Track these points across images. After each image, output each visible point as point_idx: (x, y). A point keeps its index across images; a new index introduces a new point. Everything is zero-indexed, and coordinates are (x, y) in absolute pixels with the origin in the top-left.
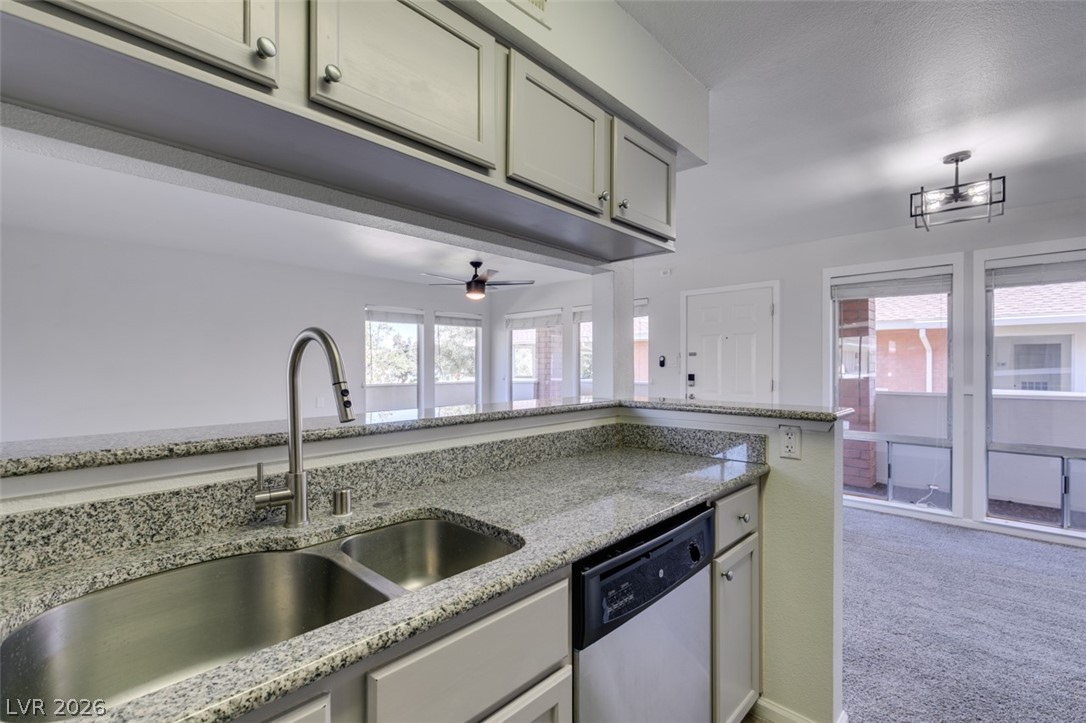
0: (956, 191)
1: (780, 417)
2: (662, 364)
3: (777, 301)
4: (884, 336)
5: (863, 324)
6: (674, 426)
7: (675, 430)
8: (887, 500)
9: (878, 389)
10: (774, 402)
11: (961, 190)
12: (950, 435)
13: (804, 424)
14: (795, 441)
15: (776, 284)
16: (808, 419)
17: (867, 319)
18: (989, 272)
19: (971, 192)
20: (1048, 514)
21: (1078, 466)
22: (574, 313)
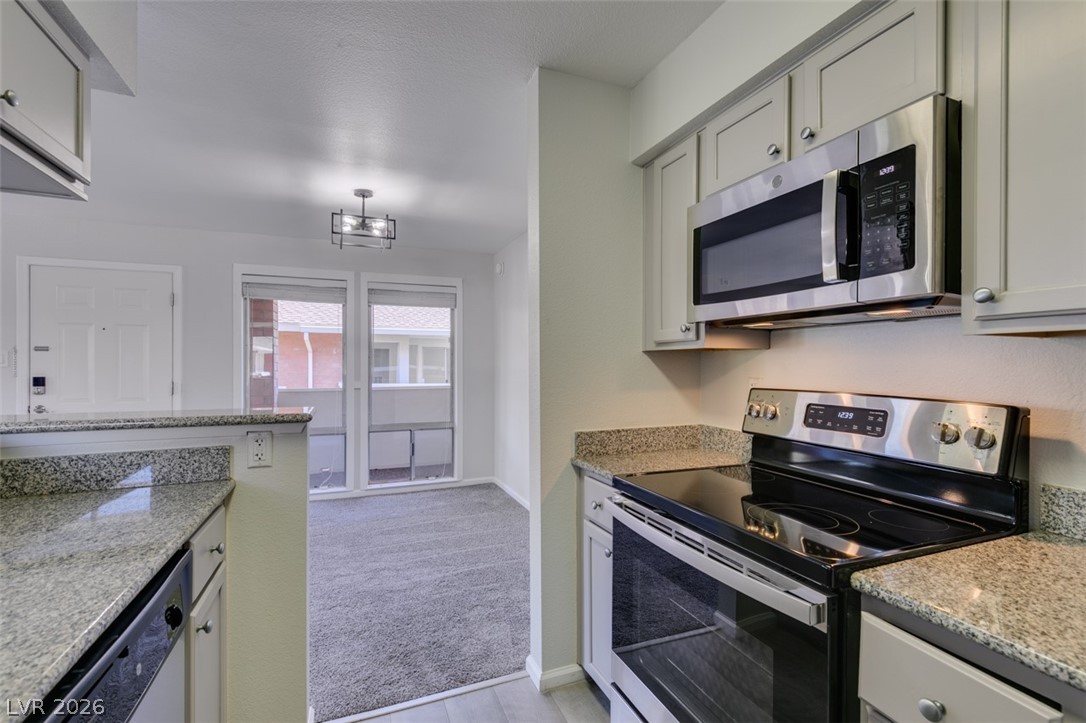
0: (364, 221)
3: (178, 291)
5: (266, 325)
7: (86, 459)
9: (280, 387)
11: (367, 221)
12: (344, 423)
13: (276, 428)
14: (266, 448)
15: (178, 271)
16: (283, 422)
17: (271, 320)
18: (370, 291)
19: (374, 225)
20: (402, 472)
21: (419, 436)
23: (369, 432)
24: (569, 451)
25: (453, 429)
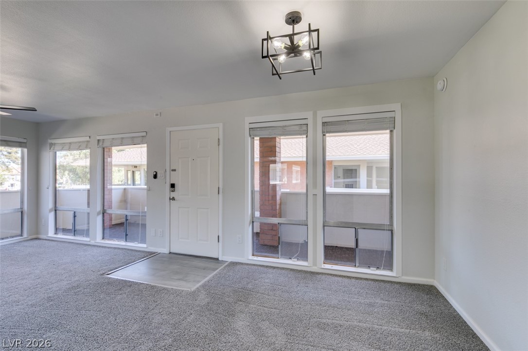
2: (155, 177)
3: (221, 137)
8: (278, 258)
9: (282, 190)
12: (306, 217)
15: (221, 126)
18: (324, 124)
22: (99, 140)
23: (324, 226)
25: (392, 231)
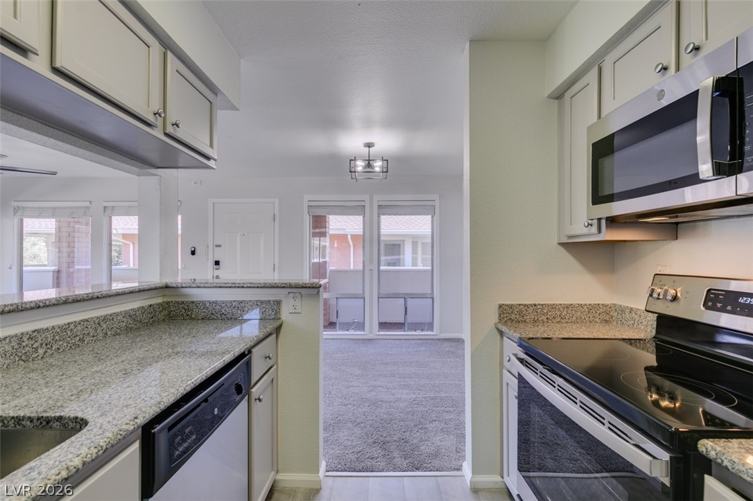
0: (369, 163)
1: (290, 287)
2: (193, 253)
3: (277, 213)
4: (333, 237)
5: (323, 230)
6: (214, 299)
7: (215, 302)
8: (336, 331)
9: (330, 268)
10: (276, 278)
11: (371, 162)
12: (364, 291)
13: (303, 291)
14: (298, 302)
15: (277, 201)
16: (306, 287)
17: (325, 227)
18: (379, 207)
19: (375, 164)
20: (399, 326)
21: (410, 301)
22: (105, 207)
23: (378, 298)
24: (494, 318)
25: (433, 298)
